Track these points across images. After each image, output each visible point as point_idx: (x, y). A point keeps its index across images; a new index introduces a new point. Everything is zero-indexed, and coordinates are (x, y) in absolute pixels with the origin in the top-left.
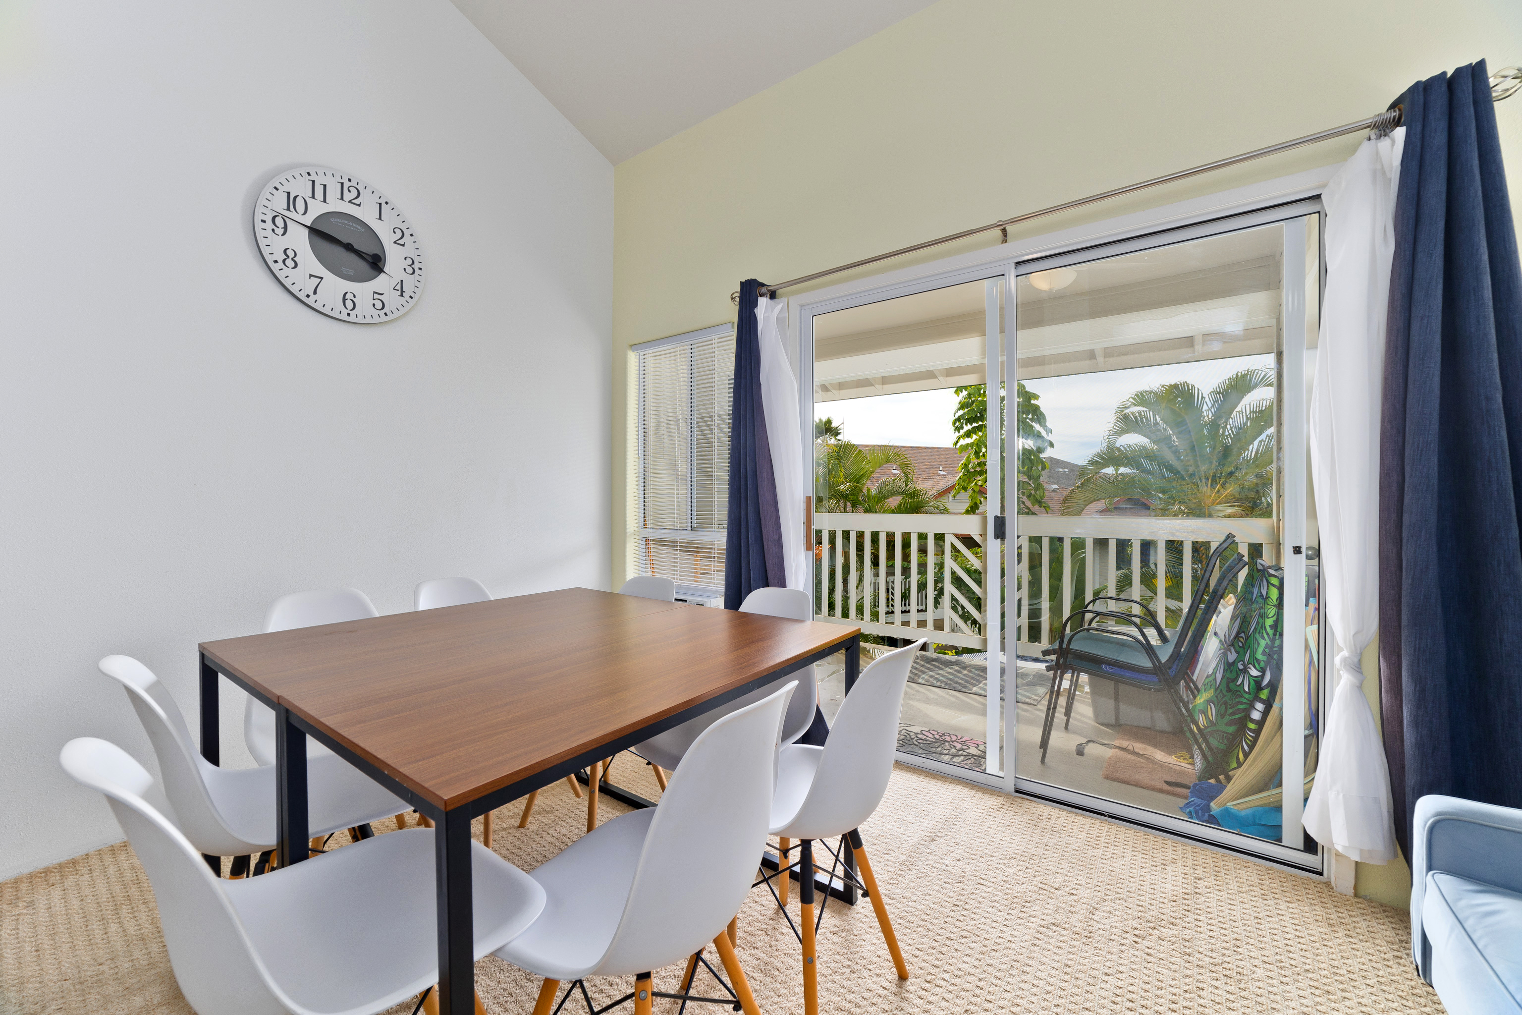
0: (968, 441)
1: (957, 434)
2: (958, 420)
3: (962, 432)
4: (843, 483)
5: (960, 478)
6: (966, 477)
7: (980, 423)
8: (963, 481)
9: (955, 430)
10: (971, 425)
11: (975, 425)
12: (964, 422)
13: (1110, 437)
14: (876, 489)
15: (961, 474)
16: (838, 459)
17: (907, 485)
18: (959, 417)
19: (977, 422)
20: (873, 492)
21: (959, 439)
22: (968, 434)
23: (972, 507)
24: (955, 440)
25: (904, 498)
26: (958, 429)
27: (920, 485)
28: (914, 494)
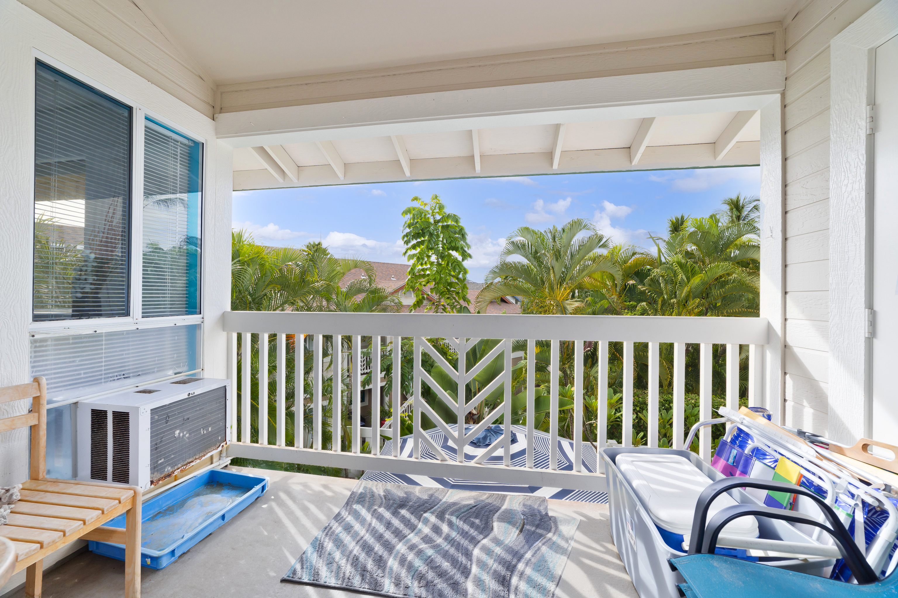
0: (413, 252)
1: (406, 247)
2: (406, 235)
3: (410, 245)
4: (318, 281)
5: (409, 280)
6: (413, 279)
7: (423, 239)
8: (411, 282)
9: (404, 243)
10: (416, 240)
11: (419, 240)
12: (411, 237)
13: (502, 256)
14: (347, 288)
15: (410, 277)
16: (312, 261)
17: (370, 285)
18: (407, 233)
19: (420, 238)
20: (344, 290)
21: (407, 250)
22: (414, 247)
23: (418, 302)
24: (404, 251)
25: (368, 294)
26: (407, 243)
27: (380, 285)
28: (375, 291)
